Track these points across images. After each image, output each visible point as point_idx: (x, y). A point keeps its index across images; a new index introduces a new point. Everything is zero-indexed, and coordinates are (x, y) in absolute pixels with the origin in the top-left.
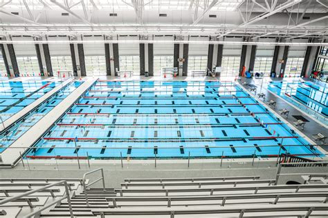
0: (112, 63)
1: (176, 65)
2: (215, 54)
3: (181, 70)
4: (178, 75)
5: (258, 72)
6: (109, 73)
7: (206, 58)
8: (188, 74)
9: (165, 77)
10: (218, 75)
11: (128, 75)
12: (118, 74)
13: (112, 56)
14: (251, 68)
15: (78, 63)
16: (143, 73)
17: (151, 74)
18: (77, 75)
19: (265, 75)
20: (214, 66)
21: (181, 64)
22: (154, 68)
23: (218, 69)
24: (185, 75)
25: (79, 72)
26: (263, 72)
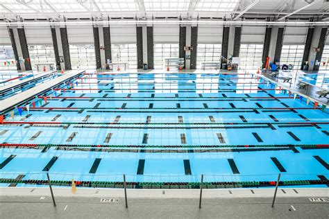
0: (103, 53)
1: (182, 54)
2: (231, 38)
3: (188, 62)
4: (184, 68)
5: (285, 63)
6: (99, 66)
7: (220, 46)
8: (197, 67)
9: (168, 70)
10: (234, 68)
11: (122, 68)
12: (110, 67)
13: (102, 44)
14: (277, 59)
15: (61, 54)
16: (140, 65)
17: (151, 67)
18: (60, 69)
19: (295, 67)
20: (229, 57)
21: (188, 53)
22: (155, 59)
23: (235, 60)
24: (193, 67)
25: (63, 65)
26: (292, 63)
